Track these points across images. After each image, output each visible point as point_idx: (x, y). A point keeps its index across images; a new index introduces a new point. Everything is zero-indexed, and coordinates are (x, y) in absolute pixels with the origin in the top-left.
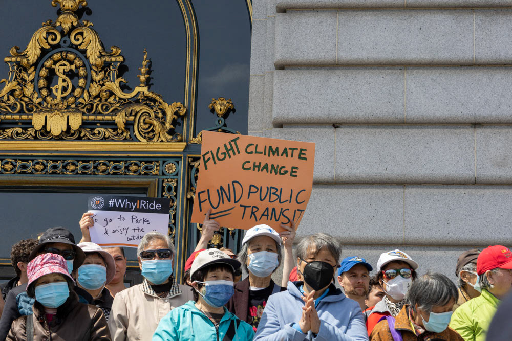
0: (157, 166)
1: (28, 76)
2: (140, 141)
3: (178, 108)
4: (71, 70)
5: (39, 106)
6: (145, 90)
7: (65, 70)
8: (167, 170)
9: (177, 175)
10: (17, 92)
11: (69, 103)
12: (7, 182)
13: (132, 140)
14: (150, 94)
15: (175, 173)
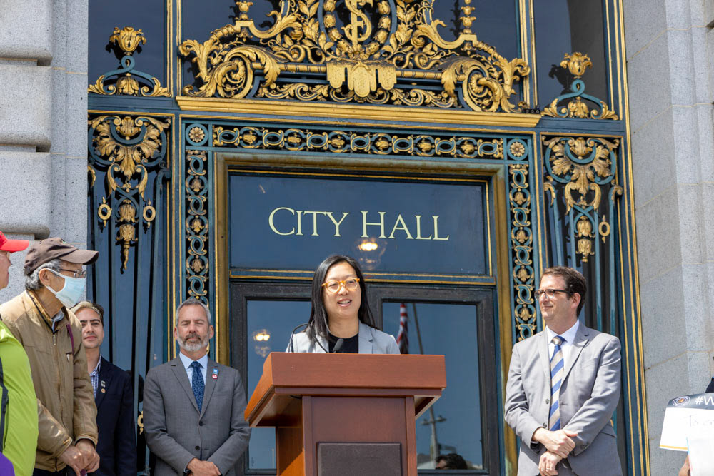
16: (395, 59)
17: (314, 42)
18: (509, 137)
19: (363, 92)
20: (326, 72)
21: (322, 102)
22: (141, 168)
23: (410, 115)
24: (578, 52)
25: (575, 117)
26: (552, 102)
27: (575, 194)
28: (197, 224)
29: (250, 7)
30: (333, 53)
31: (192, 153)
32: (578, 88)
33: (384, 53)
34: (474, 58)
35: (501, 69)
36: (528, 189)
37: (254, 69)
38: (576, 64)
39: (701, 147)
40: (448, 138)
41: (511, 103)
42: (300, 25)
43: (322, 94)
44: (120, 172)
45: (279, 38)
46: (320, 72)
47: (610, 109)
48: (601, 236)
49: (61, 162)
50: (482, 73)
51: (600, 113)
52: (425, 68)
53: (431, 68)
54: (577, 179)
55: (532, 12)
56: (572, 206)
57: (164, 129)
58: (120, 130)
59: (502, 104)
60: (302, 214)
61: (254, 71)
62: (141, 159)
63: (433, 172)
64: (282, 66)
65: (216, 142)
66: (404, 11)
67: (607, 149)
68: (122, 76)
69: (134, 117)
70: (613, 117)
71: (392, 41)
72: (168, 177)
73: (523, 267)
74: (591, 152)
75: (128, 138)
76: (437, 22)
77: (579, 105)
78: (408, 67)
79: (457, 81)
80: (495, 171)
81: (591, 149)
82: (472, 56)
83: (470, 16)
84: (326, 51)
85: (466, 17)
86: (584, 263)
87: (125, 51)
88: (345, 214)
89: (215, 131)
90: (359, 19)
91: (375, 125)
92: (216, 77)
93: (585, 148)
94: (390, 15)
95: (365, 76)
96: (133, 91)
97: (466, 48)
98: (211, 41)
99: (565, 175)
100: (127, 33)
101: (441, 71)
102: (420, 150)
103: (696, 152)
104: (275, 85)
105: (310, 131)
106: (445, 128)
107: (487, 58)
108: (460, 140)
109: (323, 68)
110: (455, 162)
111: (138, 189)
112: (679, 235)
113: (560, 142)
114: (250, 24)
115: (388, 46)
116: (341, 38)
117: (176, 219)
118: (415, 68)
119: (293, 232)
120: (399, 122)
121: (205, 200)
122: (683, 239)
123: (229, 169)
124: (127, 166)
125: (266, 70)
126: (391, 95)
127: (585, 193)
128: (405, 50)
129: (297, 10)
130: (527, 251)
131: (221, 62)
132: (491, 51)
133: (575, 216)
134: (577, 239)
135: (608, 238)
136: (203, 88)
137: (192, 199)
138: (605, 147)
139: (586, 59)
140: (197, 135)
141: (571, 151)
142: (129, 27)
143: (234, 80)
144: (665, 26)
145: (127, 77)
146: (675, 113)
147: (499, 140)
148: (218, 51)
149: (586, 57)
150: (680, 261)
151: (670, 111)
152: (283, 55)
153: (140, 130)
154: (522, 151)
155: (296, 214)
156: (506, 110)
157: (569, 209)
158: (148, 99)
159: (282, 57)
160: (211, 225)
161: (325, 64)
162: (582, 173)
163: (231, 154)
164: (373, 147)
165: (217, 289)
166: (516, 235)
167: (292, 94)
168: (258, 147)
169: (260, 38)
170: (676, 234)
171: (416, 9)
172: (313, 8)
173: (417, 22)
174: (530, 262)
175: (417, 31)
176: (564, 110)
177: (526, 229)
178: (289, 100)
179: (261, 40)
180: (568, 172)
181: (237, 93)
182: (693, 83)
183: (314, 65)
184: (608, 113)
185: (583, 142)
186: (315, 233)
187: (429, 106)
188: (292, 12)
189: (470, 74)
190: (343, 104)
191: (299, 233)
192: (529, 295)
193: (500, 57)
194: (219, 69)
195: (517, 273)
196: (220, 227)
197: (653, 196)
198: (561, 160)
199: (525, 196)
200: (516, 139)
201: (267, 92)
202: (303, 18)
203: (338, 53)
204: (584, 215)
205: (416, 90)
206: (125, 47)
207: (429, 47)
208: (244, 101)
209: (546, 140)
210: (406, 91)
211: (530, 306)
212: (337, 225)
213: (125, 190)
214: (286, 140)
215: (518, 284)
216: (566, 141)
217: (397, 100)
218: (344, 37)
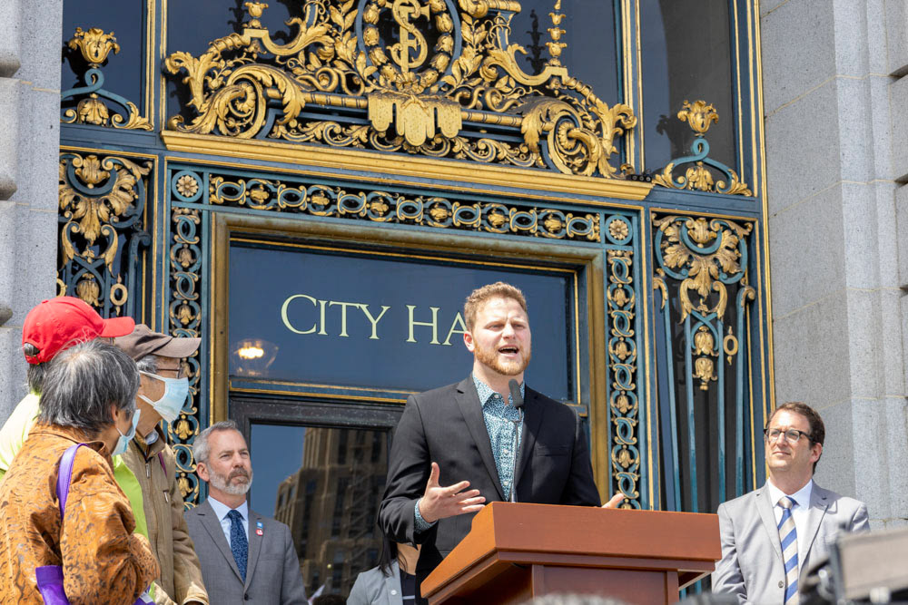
0: (595, 224)
1: (344, 17)
2: (562, 172)
3: (622, 114)
4: (422, 17)
5: (369, 82)
6: (563, 72)
7: (413, 16)
8: (613, 234)
9: (630, 243)
10: (328, 49)
11: (428, 81)
13: (548, 168)
14: (573, 83)
15: (627, 241)
16: (458, 96)
17: (349, 66)
18: (609, 212)
19: (417, 140)
20: (366, 108)
21: (359, 149)
22: (109, 229)
23: (478, 174)
24: (702, 100)
25: (695, 189)
26: (666, 167)
27: (693, 295)
28: (185, 312)
29: (264, 10)
30: (374, 81)
31: (180, 211)
32: (701, 149)
33: (444, 87)
34: (563, 100)
35: (598, 118)
36: (632, 285)
37: (268, 99)
38: (699, 117)
39: (881, 240)
40: (527, 209)
41: (612, 166)
42: (332, 41)
43: (359, 139)
44: (79, 233)
45: (302, 58)
46: (358, 107)
47: (740, 181)
48: (726, 355)
49: (23, 215)
50: (573, 121)
51: (728, 185)
52: (499, 110)
53: (507, 110)
54: (696, 275)
55: (639, 41)
56: (690, 311)
57: (143, 177)
58: (81, 173)
59: (600, 166)
60: (327, 305)
61: (267, 101)
62: (110, 217)
63: (507, 255)
64: (308, 97)
65: (214, 198)
66: (471, 29)
67: (736, 235)
68: (86, 97)
69: (101, 157)
70: (743, 192)
71: (455, 70)
72: (146, 244)
73: (623, 393)
74: (715, 239)
75: (90, 186)
76: (516, 47)
77: (701, 173)
78: (475, 108)
79: (543, 130)
80: (590, 259)
81: (714, 235)
82: (561, 97)
83: (560, 41)
84: (366, 79)
85: (554, 41)
86: (703, 391)
87: (91, 62)
88: (385, 308)
89: (213, 182)
90: (411, 36)
91: (431, 186)
92: (216, 106)
93: (707, 233)
94: (453, 35)
95: (420, 117)
96: (101, 120)
97: (553, 85)
98: (210, 56)
99: (681, 269)
100: (93, 37)
101: (521, 115)
102: (490, 223)
103: (874, 246)
104: (296, 122)
105: (342, 189)
106: (524, 195)
107: (580, 102)
108: (543, 213)
109: (362, 103)
110: (538, 243)
111: (104, 259)
112: (847, 358)
113: (674, 222)
114: (264, 34)
115: (450, 77)
116: (388, 62)
117: (157, 305)
118: (486, 108)
119: (314, 330)
120: (464, 183)
121: (196, 279)
122: (854, 364)
123: (231, 237)
124: (89, 226)
125: (285, 101)
126: (453, 144)
127: (706, 295)
128: (471, 84)
129: (327, 19)
130: (630, 370)
131: (222, 86)
132: (586, 91)
133: (692, 325)
134: (695, 358)
135: (735, 357)
136: (197, 121)
137: (179, 277)
138: (733, 233)
139: (710, 111)
140: (187, 187)
141: (689, 236)
142: (98, 28)
143: (239, 112)
144: (832, 71)
145: (93, 99)
146: (844, 191)
147: (594, 215)
148: (219, 70)
149: (711, 107)
150: (849, 394)
151: (837, 188)
152: (307, 80)
153: (109, 175)
154: (625, 232)
155: (319, 304)
156: (605, 175)
157: (685, 315)
158: (122, 132)
159: (306, 83)
160: (205, 315)
161: (365, 96)
162: (703, 267)
163: (235, 215)
164: (427, 217)
165: (212, 406)
166: (614, 348)
167: (319, 136)
168: (271, 207)
169: (276, 55)
170: (844, 356)
171: (487, 28)
172: (350, 17)
173: (489, 45)
174: (633, 386)
175: (489, 59)
176: (680, 179)
177: (627, 340)
178: (314, 144)
179: (278, 58)
180: (685, 265)
181: (245, 129)
182: (870, 153)
183: (350, 97)
184: (738, 186)
185: (705, 224)
186: (344, 334)
187: (503, 163)
188: (321, 21)
189: (558, 122)
190: (389, 154)
191: (323, 332)
192: (631, 432)
193: (598, 100)
194: (221, 96)
195: (616, 401)
196: (218, 318)
197: (805, 304)
198: (675, 247)
199: (627, 295)
200: (618, 215)
201: (285, 132)
202: (335, 31)
203: (382, 82)
204: (705, 325)
205: (486, 140)
206: (90, 56)
207: (503, 81)
208: (254, 142)
209: (656, 219)
210: (473, 141)
211: (631, 448)
212: (374, 323)
213: (85, 259)
214: (309, 199)
215: (616, 417)
216: (683, 222)
217: (460, 152)
218: (391, 61)
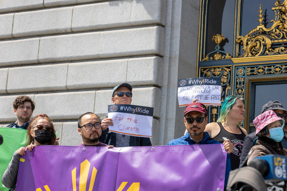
1: (286, 17)
10: (280, 27)
12: (277, 78)
31: (239, 79)
42: (282, 24)
45: (274, 30)
57: (229, 71)
58: (214, 73)
61: (263, 45)
64: (273, 41)
65: (248, 74)
69: (218, 68)
75: (217, 76)
89: (248, 69)
92: (247, 49)
96: (219, 58)
98: (248, 35)
104: (271, 49)
105: (284, 65)
114: (263, 26)
125: (266, 44)
131: (251, 43)
136: (244, 54)
140: (241, 72)
143: (256, 49)
145: (217, 53)
148: (251, 39)
152: (274, 37)
153: (221, 72)
158: (223, 61)
167: (278, 52)
168: (263, 74)
179: (267, 32)
181: (257, 54)
183: (285, 39)
194: (248, 46)
201: (268, 52)
202: (284, 21)
206: (216, 42)
214: (274, 70)
